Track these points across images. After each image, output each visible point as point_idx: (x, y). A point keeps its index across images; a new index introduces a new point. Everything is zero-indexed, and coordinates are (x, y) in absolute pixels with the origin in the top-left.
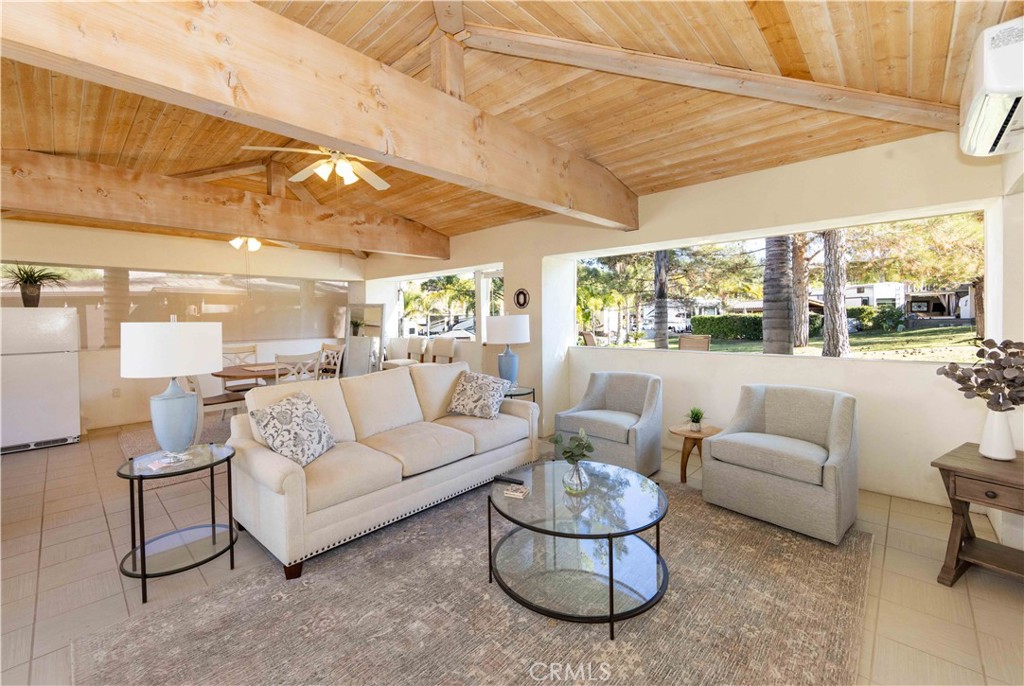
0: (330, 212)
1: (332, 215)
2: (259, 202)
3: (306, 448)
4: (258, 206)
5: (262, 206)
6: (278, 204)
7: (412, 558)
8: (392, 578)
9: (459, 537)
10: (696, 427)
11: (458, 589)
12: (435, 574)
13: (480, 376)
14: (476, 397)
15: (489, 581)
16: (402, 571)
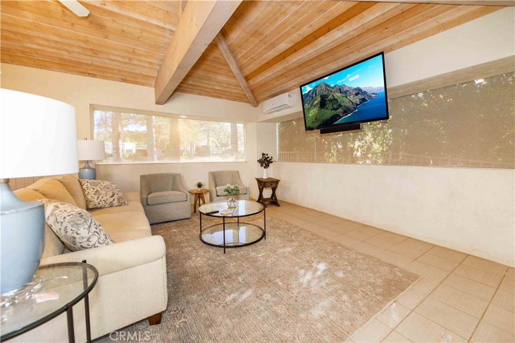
7: (186, 271)
8: (200, 277)
9: (182, 257)
10: (199, 189)
11: (223, 260)
12: (208, 265)
13: (100, 181)
14: (111, 194)
15: (225, 253)
16: (195, 275)
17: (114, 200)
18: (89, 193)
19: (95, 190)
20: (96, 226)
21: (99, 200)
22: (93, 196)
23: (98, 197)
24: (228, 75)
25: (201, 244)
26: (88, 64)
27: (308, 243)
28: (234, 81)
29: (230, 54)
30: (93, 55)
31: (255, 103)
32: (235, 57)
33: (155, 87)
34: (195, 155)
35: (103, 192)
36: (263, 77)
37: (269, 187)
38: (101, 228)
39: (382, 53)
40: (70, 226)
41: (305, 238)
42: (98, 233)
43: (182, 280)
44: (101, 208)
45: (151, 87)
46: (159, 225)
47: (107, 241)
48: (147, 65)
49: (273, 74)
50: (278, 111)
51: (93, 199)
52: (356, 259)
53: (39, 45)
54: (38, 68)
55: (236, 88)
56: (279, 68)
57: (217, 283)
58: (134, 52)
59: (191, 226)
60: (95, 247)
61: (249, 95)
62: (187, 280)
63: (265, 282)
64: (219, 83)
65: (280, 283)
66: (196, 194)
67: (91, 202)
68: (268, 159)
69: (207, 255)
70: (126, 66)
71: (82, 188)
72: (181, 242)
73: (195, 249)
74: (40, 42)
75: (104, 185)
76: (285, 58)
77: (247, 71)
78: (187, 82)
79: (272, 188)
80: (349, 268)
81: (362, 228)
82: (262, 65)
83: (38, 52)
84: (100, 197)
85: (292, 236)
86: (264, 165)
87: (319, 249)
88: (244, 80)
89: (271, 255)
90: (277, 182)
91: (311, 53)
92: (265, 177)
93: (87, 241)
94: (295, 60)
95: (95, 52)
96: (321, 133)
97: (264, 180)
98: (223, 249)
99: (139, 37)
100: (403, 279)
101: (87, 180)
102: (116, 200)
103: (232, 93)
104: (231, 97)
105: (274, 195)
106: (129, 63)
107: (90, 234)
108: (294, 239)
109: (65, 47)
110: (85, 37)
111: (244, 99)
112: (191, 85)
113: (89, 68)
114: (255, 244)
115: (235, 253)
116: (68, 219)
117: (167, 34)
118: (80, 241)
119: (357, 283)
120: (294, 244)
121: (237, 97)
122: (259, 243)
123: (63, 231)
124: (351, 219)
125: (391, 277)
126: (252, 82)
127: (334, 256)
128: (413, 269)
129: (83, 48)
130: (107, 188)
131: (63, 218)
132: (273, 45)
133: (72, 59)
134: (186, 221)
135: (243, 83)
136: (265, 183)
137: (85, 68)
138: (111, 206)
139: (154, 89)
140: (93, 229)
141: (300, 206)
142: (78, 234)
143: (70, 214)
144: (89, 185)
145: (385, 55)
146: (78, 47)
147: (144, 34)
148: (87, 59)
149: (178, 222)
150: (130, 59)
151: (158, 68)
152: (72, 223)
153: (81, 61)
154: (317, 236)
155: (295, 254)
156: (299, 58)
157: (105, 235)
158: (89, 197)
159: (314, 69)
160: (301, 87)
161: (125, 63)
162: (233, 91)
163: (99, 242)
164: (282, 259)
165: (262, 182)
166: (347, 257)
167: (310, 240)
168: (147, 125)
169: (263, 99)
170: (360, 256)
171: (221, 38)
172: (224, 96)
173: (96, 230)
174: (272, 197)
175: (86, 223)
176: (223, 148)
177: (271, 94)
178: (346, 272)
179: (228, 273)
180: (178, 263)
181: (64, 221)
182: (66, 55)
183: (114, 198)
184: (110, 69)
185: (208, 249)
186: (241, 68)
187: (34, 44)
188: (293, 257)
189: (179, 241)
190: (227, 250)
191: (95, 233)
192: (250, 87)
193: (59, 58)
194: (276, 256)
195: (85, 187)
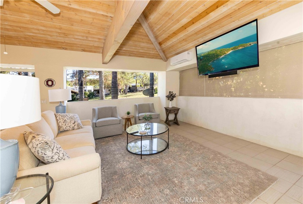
7: (116, 171)
8: (124, 176)
9: (114, 161)
10: (128, 116)
11: (140, 164)
12: (130, 167)
13: (67, 114)
14: (73, 122)
15: (141, 159)
16: (122, 174)
17: (75, 125)
18: (60, 121)
19: (64, 120)
20: (57, 149)
21: (66, 126)
22: (63, 123)
23: (65, 124)
24: (148, 43)
25: (127, 152)
26: (62, 42)
27: (197, 152)
28: (152, 46)
29: (149, 29)
30: (65, 36)
31: (166, 59)
32: (152, 31)
33: (102, 53)
34: (128, 92)
35: (69, 121)
36: (171, 42)
37: (173, 113)
38: (60, 149)
39: (256, 20)
40: (41, 150)
41: (195, 148)
42: (58, 153)
43: (113, 177)
44: (67, 131)
45: (100, 53)
46: (103, 139)
47: (64, 158)
48: (97, 40)
49: (178, 40)
50: (180, 64)
51: (62, 126)
52: (230, 164)
53: (33, 33)
54: (34, 47)
55: (153, 50)
56: (181, 35)
57: (135, 180)
58: (89, 33)
59: (122, 140)
60: (56, 162)
61: (162, 54)
62: (116, 177)
63: (166, 180)
64: (142, 48)
65: (176, 182)
66: (126, 119)
67: (61, 127)
68: (173, 95)
69: (130, 160)
70: (84, 41)
71: (56, 119)
72: (115, 150)
73: (123, 156)
74: (34, 31)
75: (69, 116)
76: (185, 29)
77: (160, 40)
78: (122, 49)
79: (175, 114)
80: (225, 171)
81: (236, 140)
82: (170, 35)
83: (33, 37)
84: (67, 124)
85: (186, 147)
86: (170, 99)
87: (204, 156)
88: (158, 45)
89: (172, 160)
90: (178, 109)
91: (204, 24)
92: (170, 107)
93: (51, 158)
94: (193, 29)
95: (66, 35)
96: (209, 77)
97: (169, 109)
98: (140, 156)
99: (92, 23)
100: (265, 181)
101: (59, 114)
102: (76, 125)
103: (151, 53)
104: (150, 56)
105: (176, 118)
106: (86, 40)
107: (53, 154)
108: (187, 149)
109: (49, 33)
110: (60, 26)
111: (158, 57)
112: (124, 50)
113: (63, 44)
114: (161, 153)
115: (148, 159)
116: (39, 145)
117: (109, 20)
118: (47, 159)
119: (230, 183)
120: (187, 152)
121: (154, 56)
122: (164, 151)
123: (36, 153)
124: (228, 134)
125: (255, 178)
126: (163, 46)
127: (214, 162)
128: (272, 173)
129: (59, 33)
130: (71, 118)
131: (36, 145)
132: (178, 21)
133: (53, 40)
134: (119, 136)
135: (157, 47)
136: (170, 110)
137: (60, 45)
138: (73, 129)
139: (102, 54)
140: (55, 151)
141: (193, 125)
142: (45, 155)
143: (40, 142)
144: (60, 117)
145: (258, 21)
146: (56, 32)
147: (95, 21)
148: (61, 39)
149: (114, 137)
150: (87, 37)
151: (104, 41)
152: (41, 148)
153: (58, 40)
154: (203, 147)
155: (188, 160)
156: (196, 28)
157: (63, 154)
158: (60, 124)
159: (205, 35)
160: (196, 47)
161: (84, 40)
162: (151, 52)
163: (59, 159)
164: (179, 163)
165: (169, 110)
166: (223, 163)
167: (199, 150)
168: (99, 75)
169: (171, 56)
170: (233, 162)
171: (143, 19)
172: (145, 56)
173: (57, 151)
174: (174, 119)
175: (50, 148)
176: (146, 87)
177: (176, 53)
178: (222, 174)
179: (143, 173)
180: (111, 165)
181: (37, 147)
182: (49, 38)
183: (75, 124)
184: (75, 44)
185: (131, 156)
186: (156, 37)
187: (31, 32)
188: (187, 163)
189: (114, 150)
190: (143, 157)
191: (57, 153)
192: (162, 49)
193: (45, 40)
194: (175, 162)
195: (58, 118)
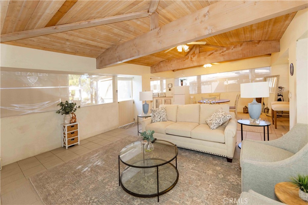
0: (212, 52)
1: (213, 53)
2: (192, 57)
3: (155, 119)
4: (192, 58)
5: (193, 58)
6: (197, 56)
